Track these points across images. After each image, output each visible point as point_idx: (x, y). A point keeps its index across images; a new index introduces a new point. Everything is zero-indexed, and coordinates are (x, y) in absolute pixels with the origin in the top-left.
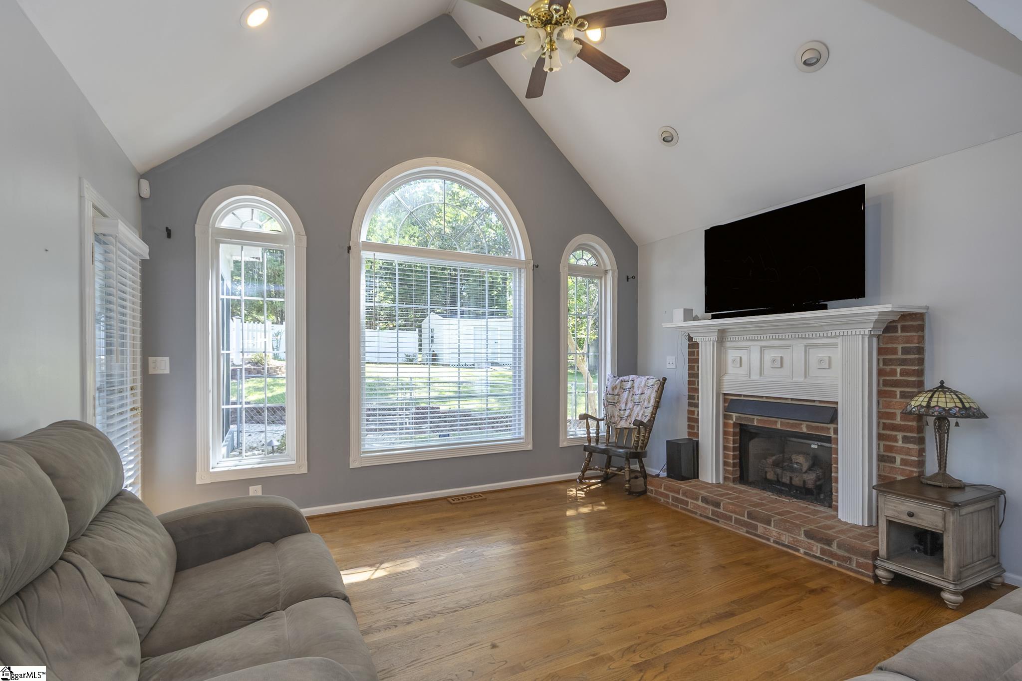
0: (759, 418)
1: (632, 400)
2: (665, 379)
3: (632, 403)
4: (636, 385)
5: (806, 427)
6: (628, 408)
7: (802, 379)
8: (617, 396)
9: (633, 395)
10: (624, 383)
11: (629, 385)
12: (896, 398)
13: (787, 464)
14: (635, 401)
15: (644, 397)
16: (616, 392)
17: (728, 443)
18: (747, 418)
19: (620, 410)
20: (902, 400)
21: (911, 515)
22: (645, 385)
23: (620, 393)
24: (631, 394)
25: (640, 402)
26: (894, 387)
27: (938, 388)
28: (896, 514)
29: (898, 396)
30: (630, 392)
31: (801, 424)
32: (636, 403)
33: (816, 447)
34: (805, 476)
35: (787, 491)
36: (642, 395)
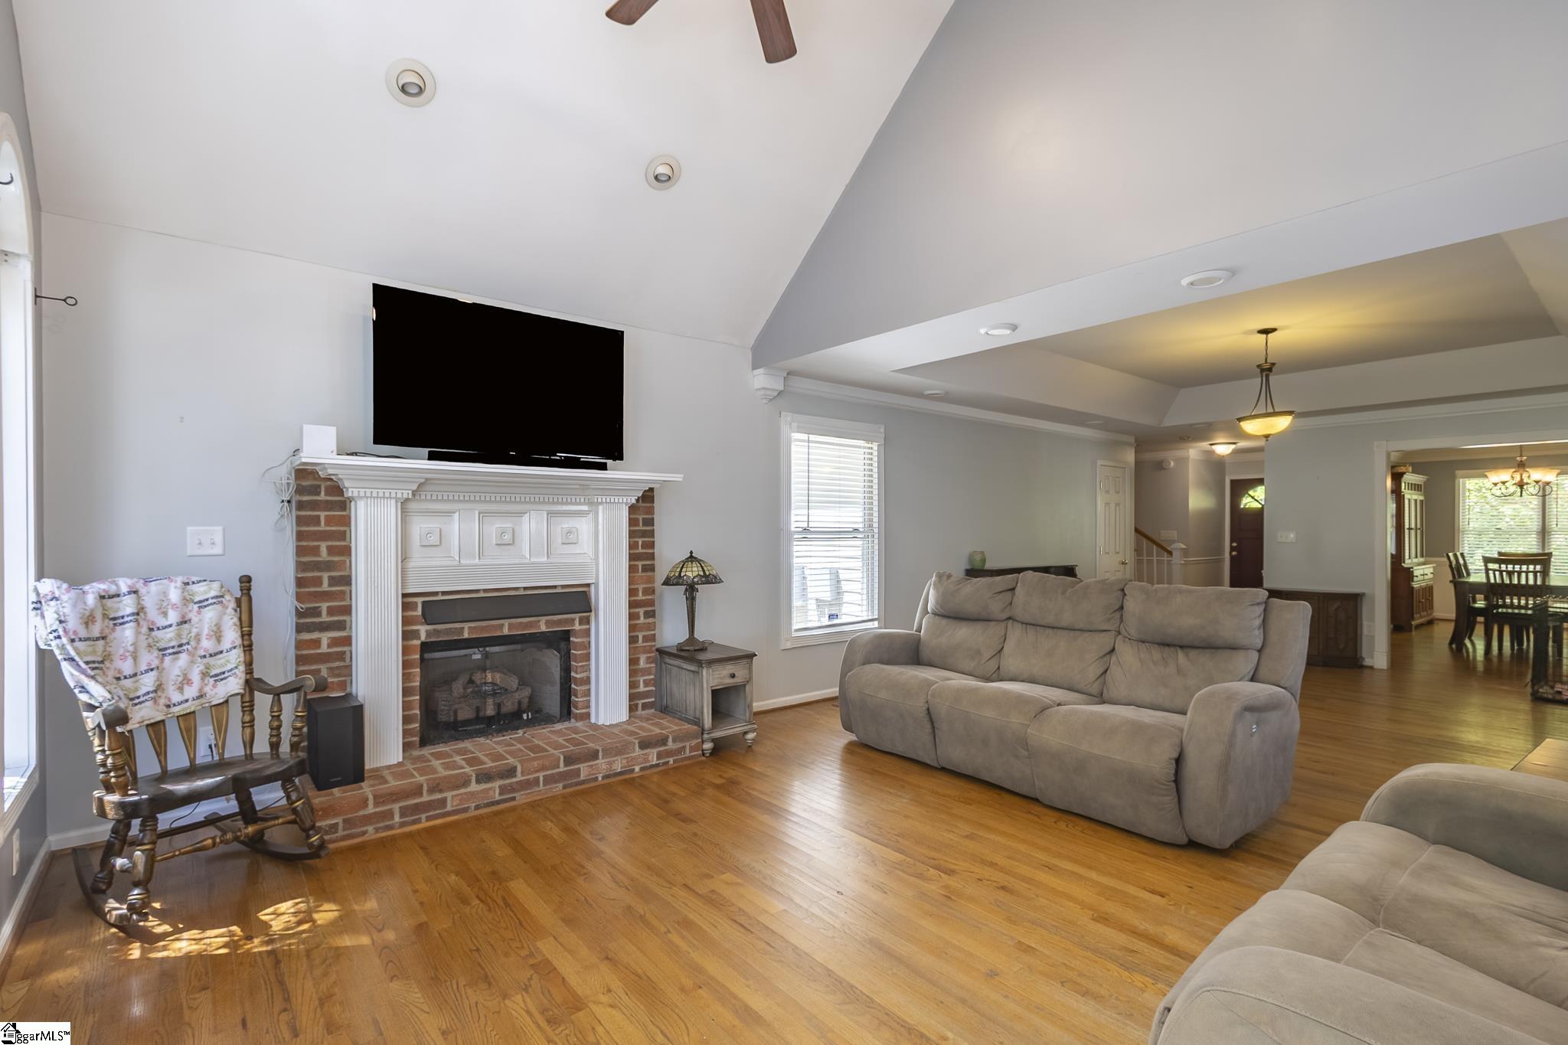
0: (473, 625)
1: (150, 646)
2: (246, 581)
3: (156, 653)
4: (149, 602)
5: (545, 623)
6: (144, 667)
7: (545, 559)
8: (101, 643)
9: (151, 630)
10: (109, 603)
11: (127, 606)
12: (638, 572)
13: (471, 690)
14: (162, 645)
15: (194, 631)
16: (96, 630)
17: (410, 682)
18: (450, 629)
19: (118, 679)
20: (643, 574)
21: (733, 676)
22: (186, 601)
23: (107, 631)
24: (144, 630)
25: (181, 646)
26: (637, 561)
27: (687, 559)
28: (719, 680)
29: (640, 570)
30: (139, 624)
31: (539, 621)
32: (165, 649)
33: (479, 656)
34: (517, 696)
35: (484, 728)
36: (186, 626)
